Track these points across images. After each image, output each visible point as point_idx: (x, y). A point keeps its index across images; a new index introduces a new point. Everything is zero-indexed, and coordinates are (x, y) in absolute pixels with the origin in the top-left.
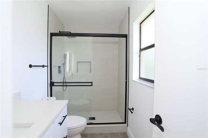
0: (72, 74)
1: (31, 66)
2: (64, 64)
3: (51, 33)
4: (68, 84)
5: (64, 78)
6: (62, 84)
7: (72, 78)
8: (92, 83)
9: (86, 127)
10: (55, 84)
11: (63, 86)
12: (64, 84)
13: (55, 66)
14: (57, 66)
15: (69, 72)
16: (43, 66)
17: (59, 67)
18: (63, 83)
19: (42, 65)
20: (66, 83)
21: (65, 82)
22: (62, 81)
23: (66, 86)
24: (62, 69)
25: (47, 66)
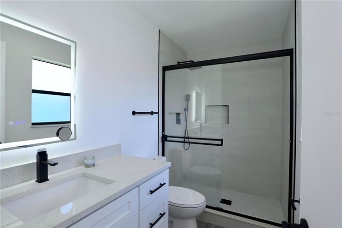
0: (201, 124)
1: (134, 113)
2: (186, 110)
3: (163, 67)
4: (191, 140)
5: (186, 131)
6: (182, 140)
7: (201, 131)
8: (222, 140)
9: (204, 212)
10: (169, 139)
11: (184, 142)
12: (187, 140)
13: (170, 113)
14: (174, 113)
15: (196, 122)
16: (152, 113)
17: (178, 114)
18: (185, 138)
19: (150, 112)
20: (188, 138)
21: (187, 136)
22: (183, 135)
23: (189, 143)
24: (182, 117)
25: (158, 113)
